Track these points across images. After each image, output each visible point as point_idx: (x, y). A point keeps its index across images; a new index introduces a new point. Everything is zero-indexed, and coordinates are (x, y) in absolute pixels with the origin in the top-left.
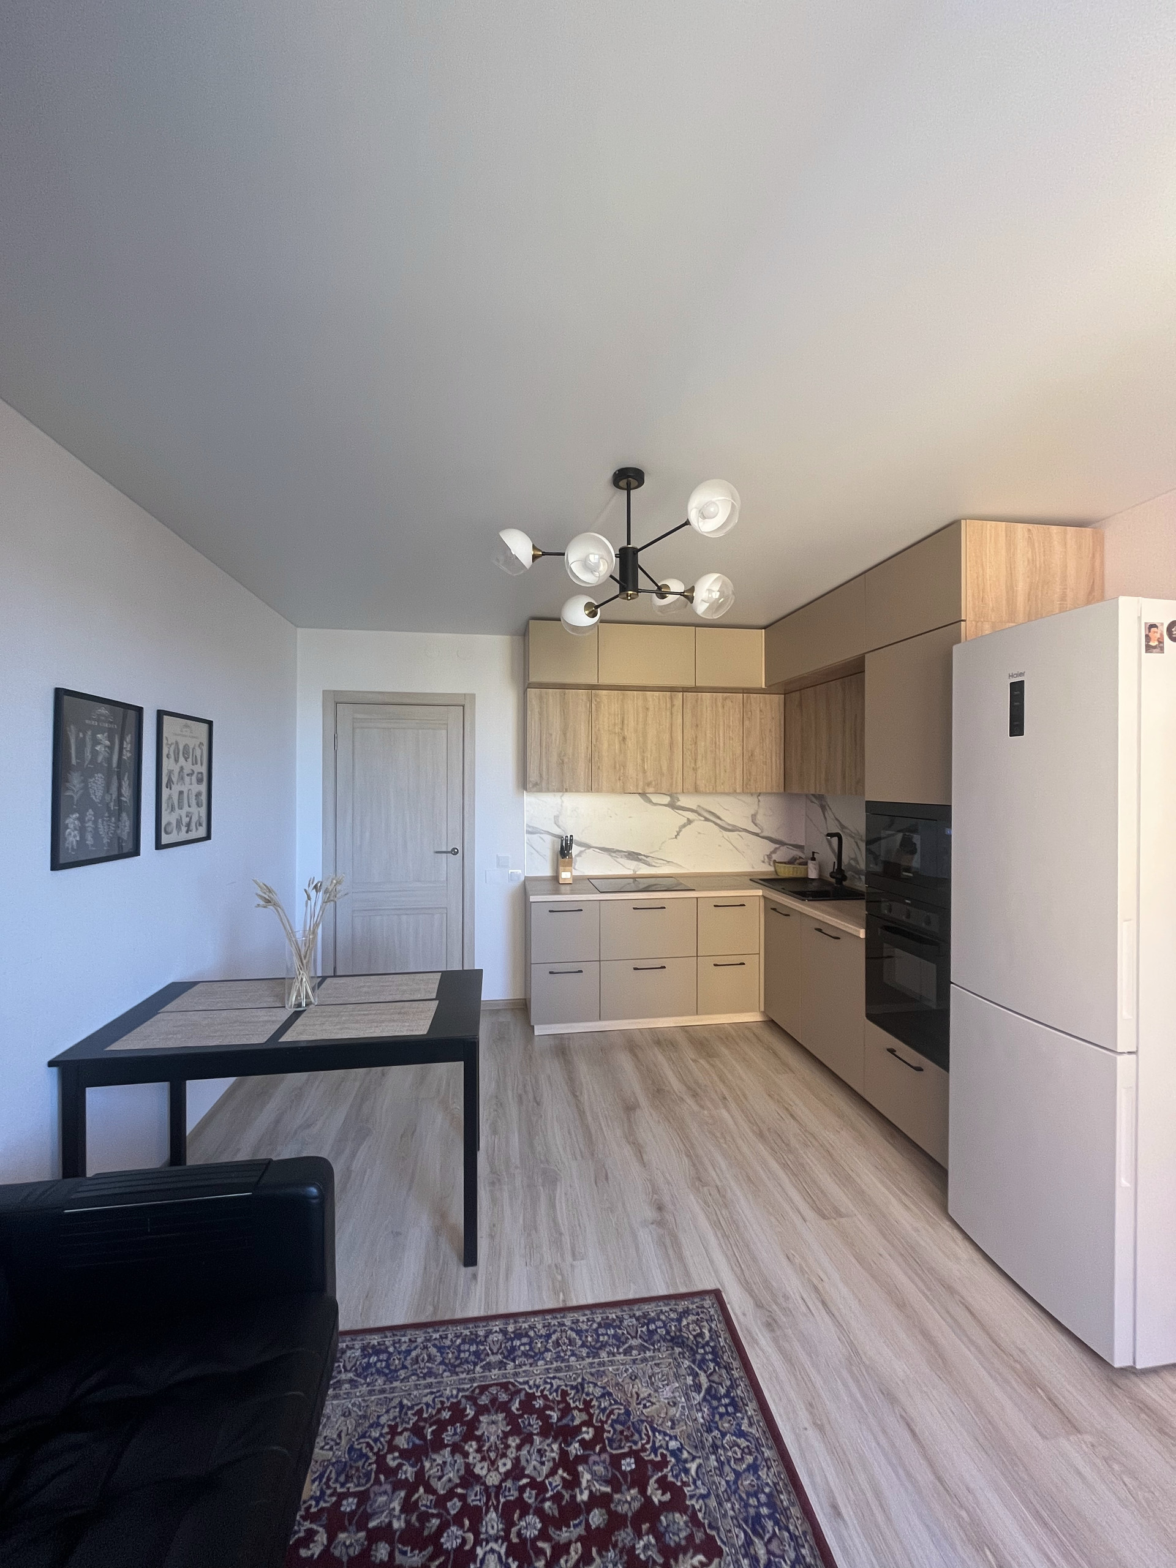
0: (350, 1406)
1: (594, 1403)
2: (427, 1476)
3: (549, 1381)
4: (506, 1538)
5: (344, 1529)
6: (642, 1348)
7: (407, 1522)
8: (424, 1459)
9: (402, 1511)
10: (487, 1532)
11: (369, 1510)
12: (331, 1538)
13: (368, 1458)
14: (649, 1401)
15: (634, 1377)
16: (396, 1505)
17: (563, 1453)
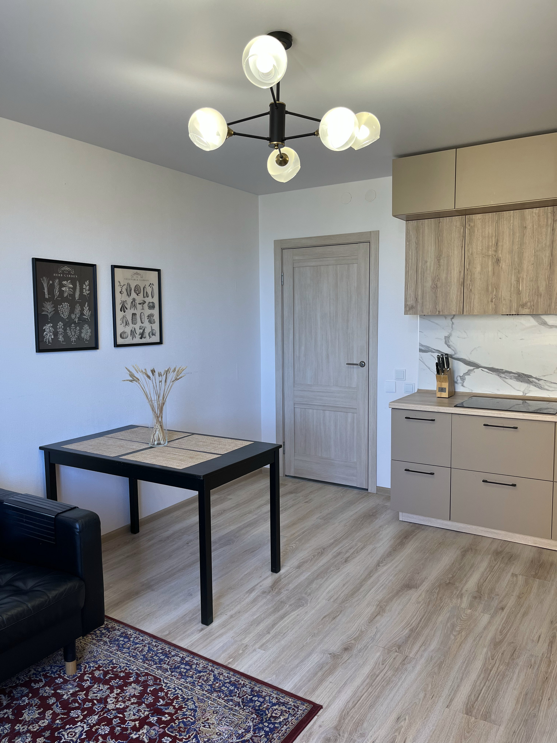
0: (95, 650)
1: (185, 710)
2: (91, 689)
3: (176, 689)
4: (92, 727)
5: (49, 687)
6: (238, 704)
7: (69, 698)
8: (97, 683)
9: (71, 694)
10: (88, 720)
11: (62, 687)
12: (43, 686)
13: (81, 671)
14: (209, 726)
15: (215, 712)
16: (71, 691)
17: (147, 717)
